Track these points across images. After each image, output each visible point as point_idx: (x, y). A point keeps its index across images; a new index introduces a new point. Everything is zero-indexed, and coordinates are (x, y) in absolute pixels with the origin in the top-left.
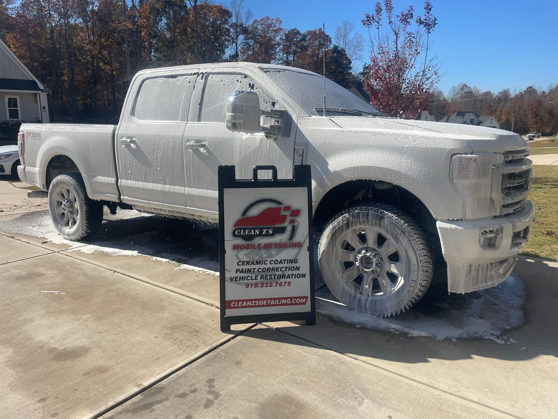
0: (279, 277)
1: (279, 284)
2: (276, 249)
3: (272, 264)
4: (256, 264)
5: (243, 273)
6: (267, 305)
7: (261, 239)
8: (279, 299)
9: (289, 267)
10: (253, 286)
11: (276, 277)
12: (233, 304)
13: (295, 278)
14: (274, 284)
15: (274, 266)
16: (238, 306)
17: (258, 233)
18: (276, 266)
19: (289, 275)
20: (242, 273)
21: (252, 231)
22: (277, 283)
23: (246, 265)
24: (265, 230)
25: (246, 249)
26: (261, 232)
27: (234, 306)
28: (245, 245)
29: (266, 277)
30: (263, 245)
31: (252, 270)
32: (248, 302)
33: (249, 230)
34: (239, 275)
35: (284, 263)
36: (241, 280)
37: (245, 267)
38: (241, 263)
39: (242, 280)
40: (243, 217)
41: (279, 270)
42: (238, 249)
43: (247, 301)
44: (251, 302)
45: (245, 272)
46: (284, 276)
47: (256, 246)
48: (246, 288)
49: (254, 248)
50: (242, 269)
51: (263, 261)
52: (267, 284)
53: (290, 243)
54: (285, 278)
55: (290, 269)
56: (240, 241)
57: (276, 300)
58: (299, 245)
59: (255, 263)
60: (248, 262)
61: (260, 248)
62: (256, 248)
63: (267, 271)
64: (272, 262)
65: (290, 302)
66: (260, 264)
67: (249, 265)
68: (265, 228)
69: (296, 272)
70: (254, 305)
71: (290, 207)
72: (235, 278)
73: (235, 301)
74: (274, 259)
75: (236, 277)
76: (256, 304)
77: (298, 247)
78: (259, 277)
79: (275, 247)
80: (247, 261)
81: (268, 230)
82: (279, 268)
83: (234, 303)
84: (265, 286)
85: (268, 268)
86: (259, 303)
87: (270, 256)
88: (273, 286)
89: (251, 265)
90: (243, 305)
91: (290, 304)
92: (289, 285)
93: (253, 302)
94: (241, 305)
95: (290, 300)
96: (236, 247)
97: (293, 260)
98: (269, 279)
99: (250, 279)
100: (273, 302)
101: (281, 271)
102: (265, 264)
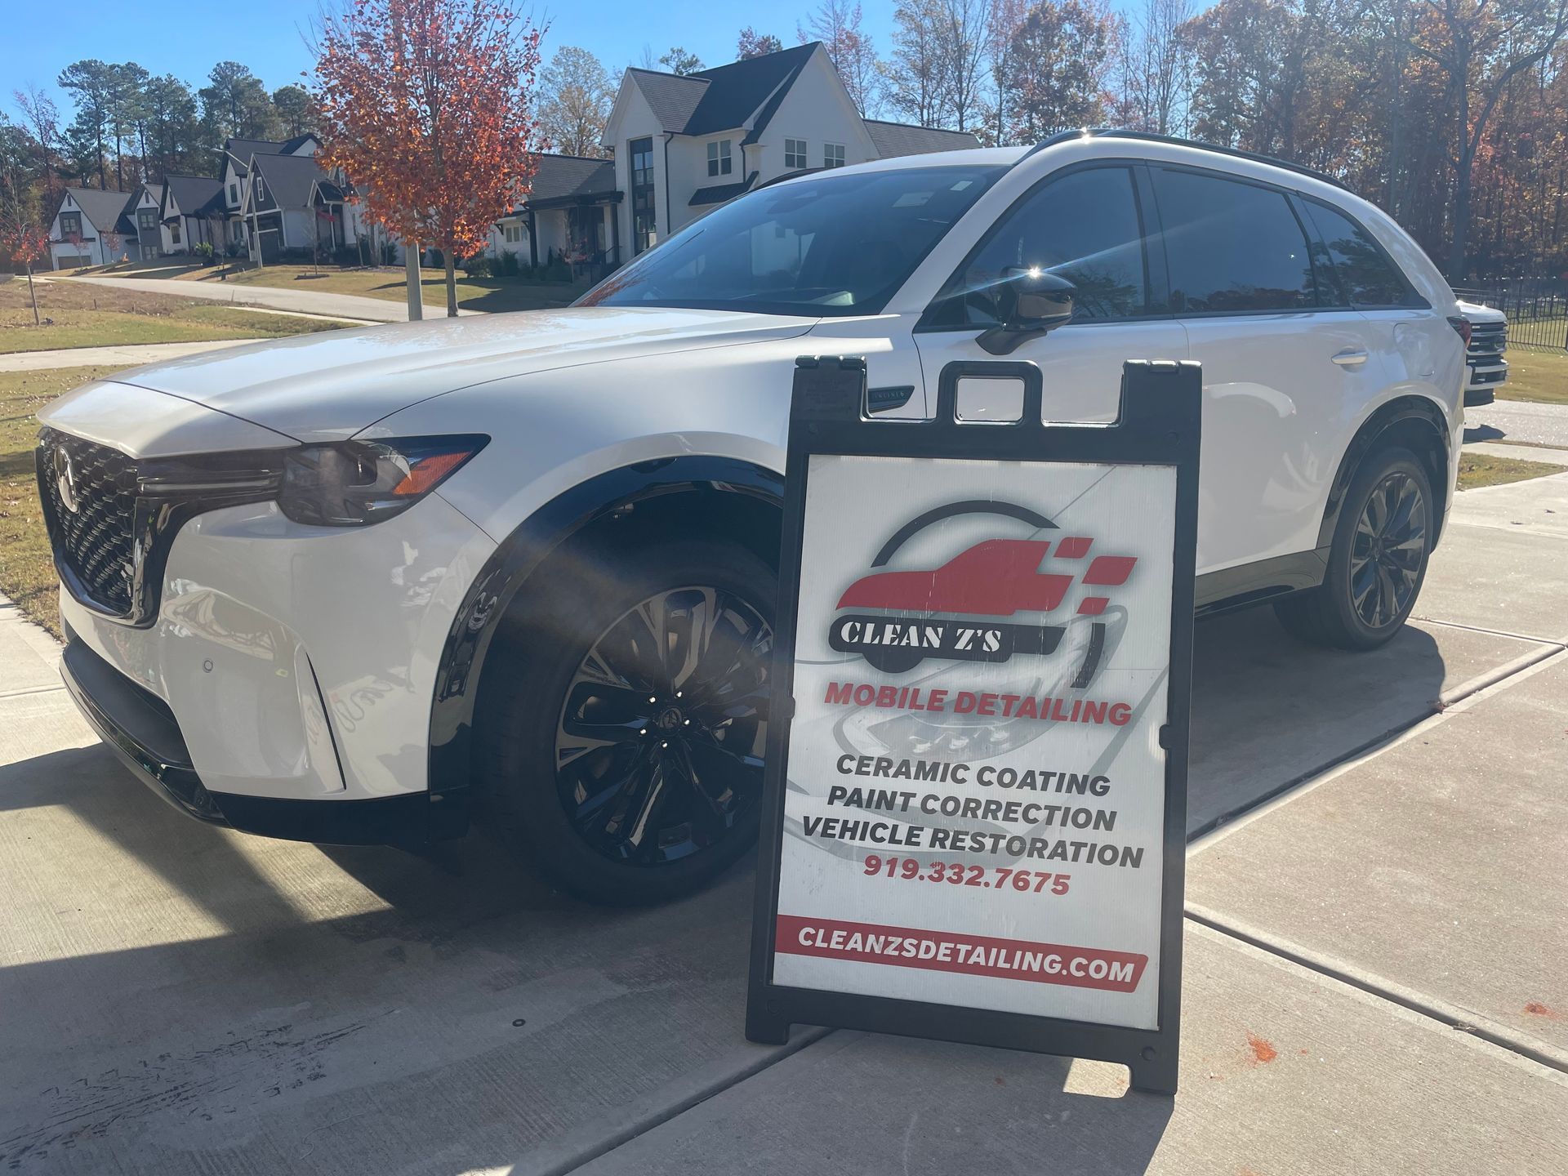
0: (1016, 846)
1: (1011, 877)
2: (1013, 720)
3: (989, 783)
4: (917, 777)
5: (860, 805)
6: (953, 966)
7: (943, 672)
8: (1012, 946)
9: (1067, 810)
10: (899, 871)
11: (1003, 843)
12: (808, 936)
13: (1090, 860)
14: (991, 876)
15: (997, 793)
16: (825, 945)
17: (936, 643)
18: (1005, 796)
19: (1061, 844)
20: (853, 808)
21: (913, 630)
22: (1007, 873)
23: (876, 774)
24: (969, 633)
25: (880, 704)
26: (949, 639)
27: (809, 943)
28: (877, 689)
29: (956, 839)
30: (952, 696)
31: (899, 800)
32: (871, 938)
33: (898, 627)
34: (839, 811)
35: (1044, 788)
36: (848, 834)
37: (870, 783)
38: (853, 765)
39: (853, 837)
40: (878, 570)
41: (1019, 815)
42: (846, 702)
43: (866, 930)
44: (882, 938)
45: (869, 805)
46: (1039, 845)
47: (923, 699)
48: (867, 872)
49: (913, 705)
50: (857, 791)
51: (947, 766)
52: (962, 869)
53: (1078, 704)
54: (1041, 856)
55: (1070, 817)
56: (855, 671)
57: (994, 951)
58: (1119, 716)
59: (913, 770)
60: (884, 764)
61: (940, 709)
62: (921, 707)
63: (964, 815)
64: (987, 776)
65: (1058, 967)
66: (933, 779)
67: (886, 775)
68: (966, 626)
69: (1101, 837)
70: (896, 953)
71: (1090, 540)
72: (823, 821)
73: (816, 923)
74: (998, 764)
75: (828, 821)
76: (904, 953)
77: (1115, 722)
78: (925, 837)
79: (1006, 713)
80: (880, 760)
81: (980, 632)
82: (1019, 805)
83: (812, 931)
84: (950, 879)
85: (968, 801)
86: (917, 947)
87: (981, 746)
88: (987, 884)
89: (895, 775)
90: (848, 948)
91: (1057, 979)
92: (1060, 888)
93: (890, 939)
94: (841, 947)
95: (1058, 959)
96: (837, 693)
97: (1085, 777)
98: (971, 848)
99: (887, 838)
100: (979, 956)
101: (1027, 819)
102: (955, 779)
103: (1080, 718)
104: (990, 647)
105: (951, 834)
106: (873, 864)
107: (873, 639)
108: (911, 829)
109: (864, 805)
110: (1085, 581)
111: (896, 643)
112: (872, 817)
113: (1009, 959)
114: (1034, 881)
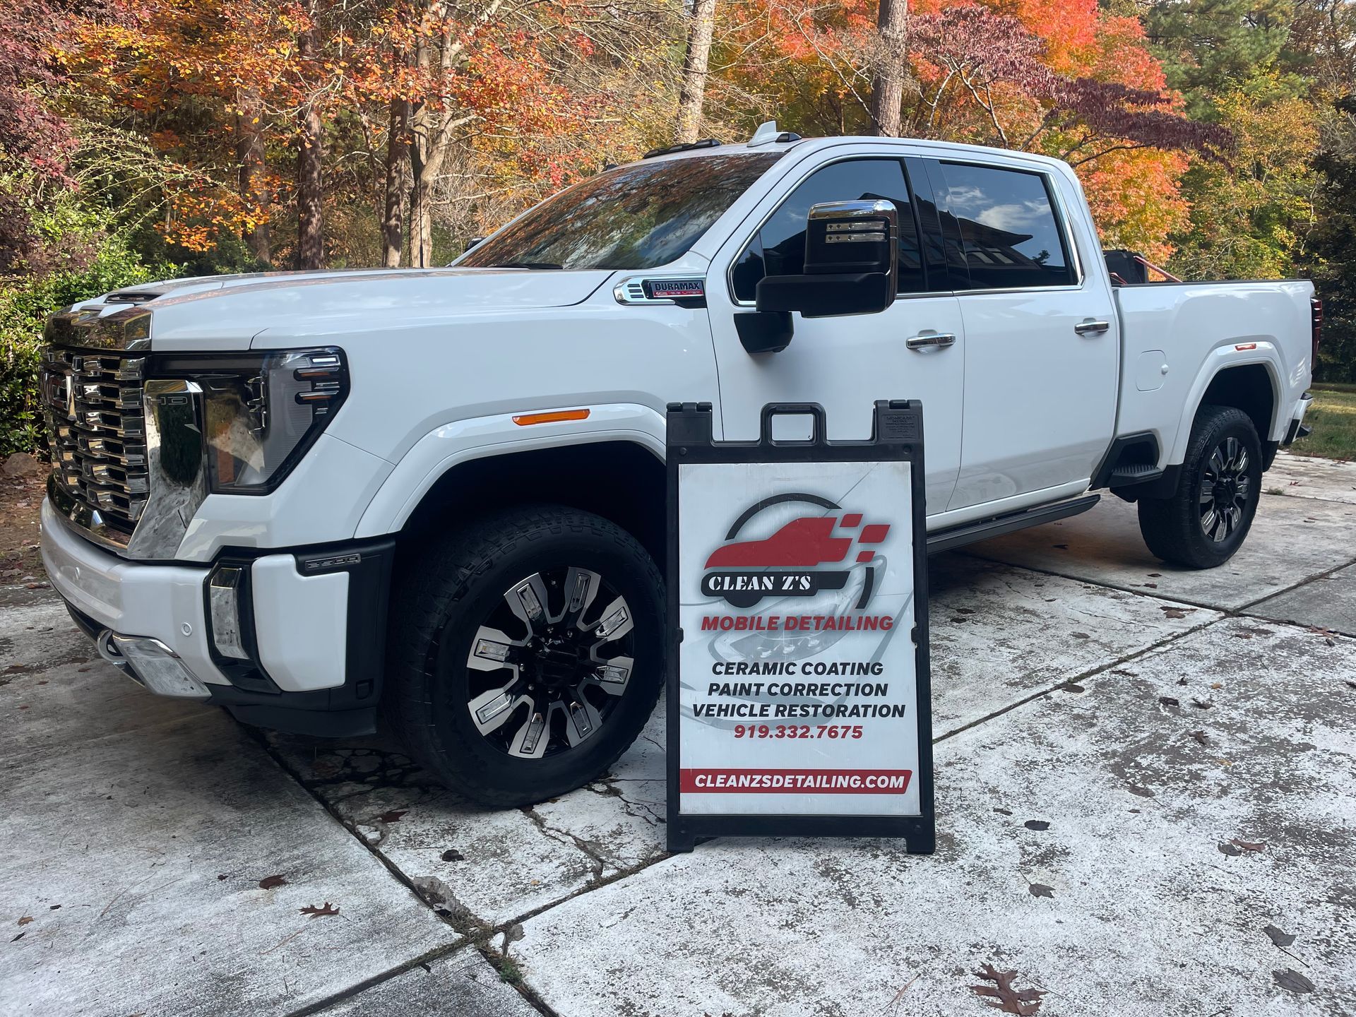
0: (828, 711)
1: (827, 730)
2: (821, 632)
3: (810, 673)
4: (764, 673)
5: (729, 694)
6: (795, 790)
7: (777, 604)
8: (830, 773)
9: (858, 685)
10: (757, 733)
11: (820, 710)
12: (701, 781)
13: (874, 715)
14: (814, 731)
15: (815, 679)
16: (713, 785)
17: (770, 587)
18: (819, 680)
19: (856, 707)
20: (725, 696)
21: (755, 579)
22: (824, 728)
23: (738, 673)
24: (790, 579)
25: (737, 628)
26: (778, 583)
27: (703, 785)
28: (735, 619)
29: (791, 710)
30: (783, 620)
31: (754, 689)
32: (742, 778)
33: (745, 578)
34: (716, 699)
35: (843, 673)
36: (723, 713)
37: (734, 680)
38: (723, 669)
39: (726, 715)
41: (829, 691)
42: (715, 629)
43: (738, 773)
44: (749, 777)
45: (734, 694)
46: (842, 709)
47: (765, 623)
48: (736, 736)
49: (758, 628)
50: (727, 685)
51: (782, 664)
52: (796, 728)
53: (861, 618)
54: (844, 716)
55: (861, 690)
56: (720, 608)
57: (819, 777)
58: (886, 624)
59: (761, 669)
60: (743, 666)
61: (776, 628)
62: (764, 628)
63: (795, 694)
64: (808, 669)
65: (858, 783)
66: (774, 673)
67: (744, 673)
68: (788, 574)
69: (878, 700)
70: (758, 785)
72: (705, 707)
73: (706, 772)
74: (814, 660)
75: (709, 706)
76: (763, 785)
77: (883, 628)
78: (772, 710)
79: (817, 628)
80: (740, 664)
81: (797, 578)
82: (829, 685)
83: (704, 777)
84: (789, 736)
86: (771, 780)
87: (803, 650)
88: (812, 737)
89: (750, 673)
90: (728, 785)
91: (858, 791)
92: (857, 734)
93: (754, 777)
94: (723, 785)
95: (858, 778)
96: (709, 624)
97: (868, 664)
98: (801, 715)
99: (748, 713)
100: (810, 782)
101: (834, 694)
102: (788, 672)
103: (862, 627)
105: (788, 707)
106: (740, 731)
107: (730, 587)
108: (763, 706)
109: (731, 693)
110: (860, 541)
112: (737, 701)
113: (829, 781)
114: (841, 731)
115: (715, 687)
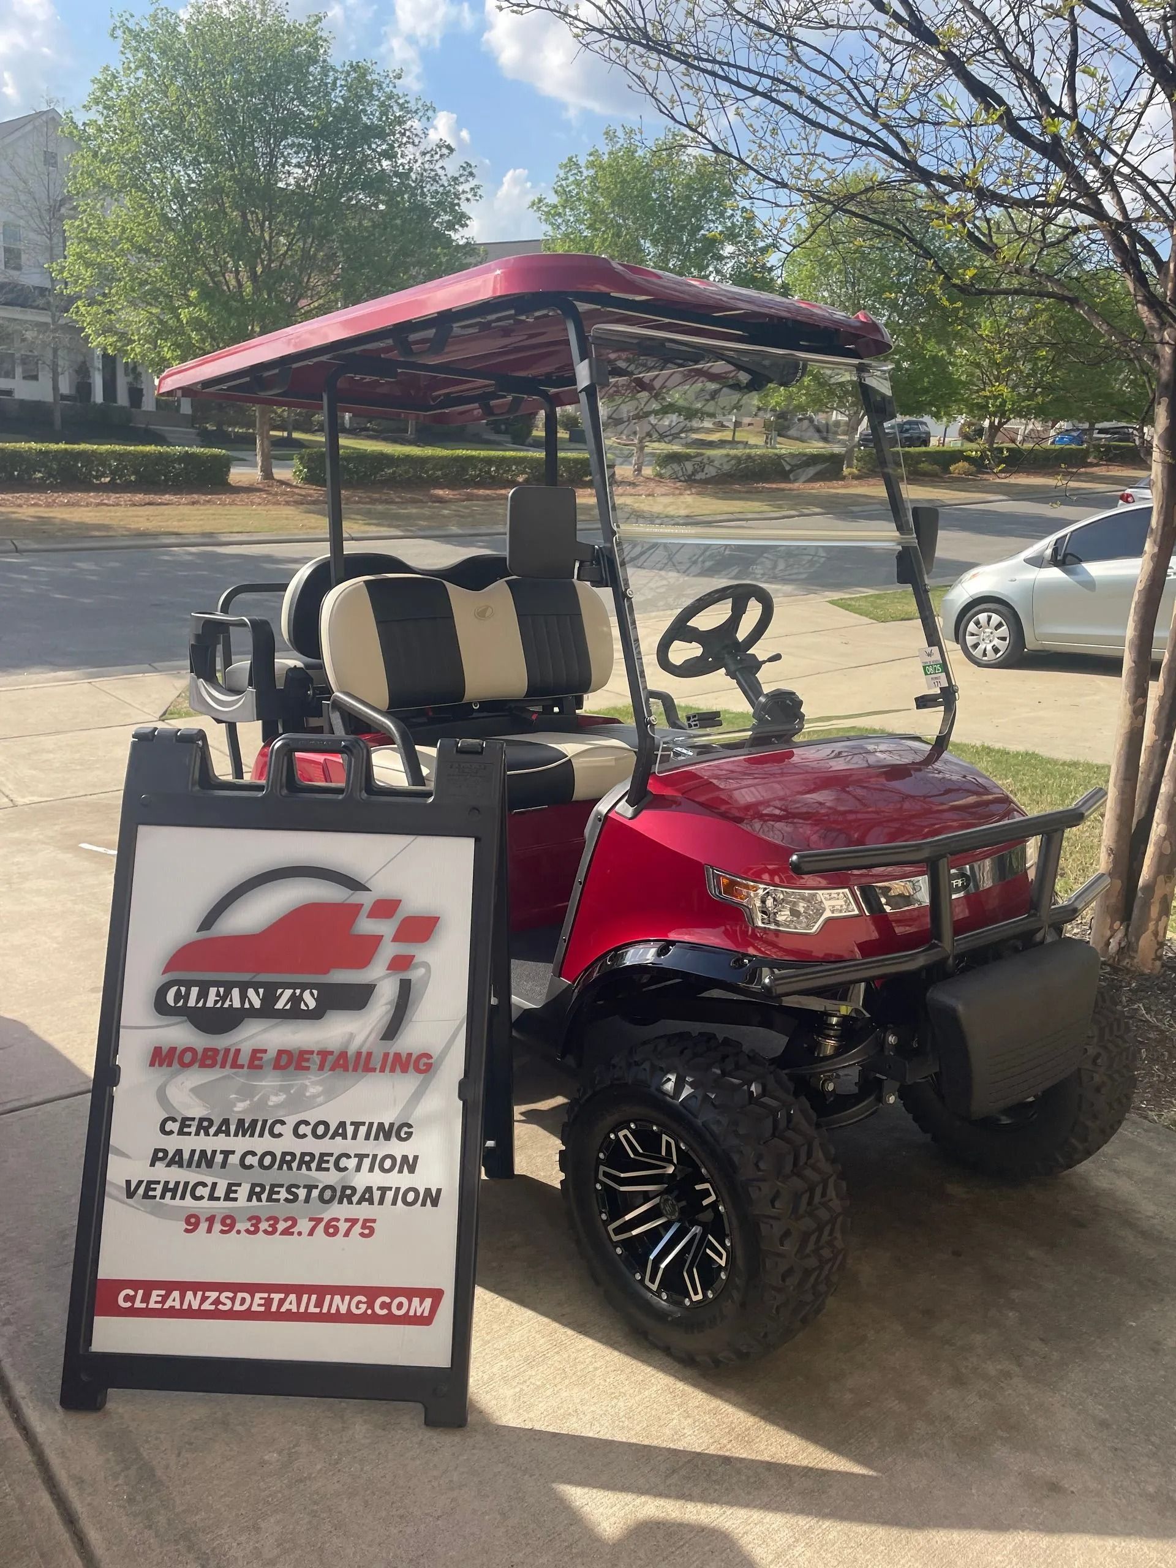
0: (328, 1194)
1: (322, 1225)
2: (327, 1074)
3: (304, 1136)
4: (236, 1135)
5: (181, 1166)
6: (267, 1315)
7: (265, 1031)
8: (321, 1291)
9: (375, 1157)
10: (218, 1227)
11: (315, 1193)
12: (127, 1298)
13: (394, 1203)
14: (304, 1225)
15: (311, 1145)
16: (144, 1305)
17: (257, 1004)
18: (318, 1147)
19: (369, 1189)
20: (174, 1169)
21: (236, 992)
22: (319, 1221)
23: (197, 1133)
24: (288, 993)
25: (203, 1065)
26: (270, 999)
27: (129, 1304)
28: (200, 1051)
29: (272, 1192)
30: (272, 1054)
31: (219, 1158)
32: (189, 1295)
33: (222, 990)
34: (161, 1172)
35: (354, 1137)
36: (169, 1195)
37: (190, 1144)
38: (175, 1127)
39: (173, 1198)
41: (331, 1165)
42: (170, 1065)
43: (183, 1287)
44: (200, 1294)
45: (189, 1165)
46: (348, 1192)
47: (244, 1059)
48: (187, 1231)
49: (235, 1065)
50: (179, 1152)
51: (265, 1122)
52: (276, 1220)
53: (386, 1055)
54: (350, 1202)
55: (378, 1164)
56: (179, 1034)
57: (305, 1297)
58: (422, 1065)
59: (233, 1128)
60: (205, 1124)
61: (260, 1067)
62: (242, 1067)
63: (280, 1168)
64: (302, 1129)
65: (363, 1307)
66: (252, 1135)
67: (207, 1134)
68: (286, 986)
69: (402, 1180)
70: (213, 1308)
72: (144, 1185)
73: (135, 1285)
74: (313, 1117)
75: (149, 1183)
76: (221, 1307)
77: (418, 1070)
78: (243, 1192)
79: (321, 1068)
80: (201, 1120)
81: (298, 992)
82: (331, 1155)
83: (132, 1293)
84: (266, 1232)
86: (233, 1300)
87: (298, 1101)
89: (216, 1134)
90: (166, 1306)
91: (363, 1319)
92: (367, 1231)
93: (207, 1294)
94: (159, 1306)
95: (364, 1299)
96: (161, 1057)
97: (392, 1125)
98: (286, 1200)
99: (207, 1195)
100: (290, 1303)
101: (339, 1169)
102: (272, 1134)
103: (388, 1069)
104: (306, 1005)
105: (268, 1188)
106: (192, 1222)
107: (197, 1002)
108: (230, 1185)
109: (185, 1163)
110: (395, 939)
111: (219, 1005)
113: (319, 1304)
115: (161, 1155)
